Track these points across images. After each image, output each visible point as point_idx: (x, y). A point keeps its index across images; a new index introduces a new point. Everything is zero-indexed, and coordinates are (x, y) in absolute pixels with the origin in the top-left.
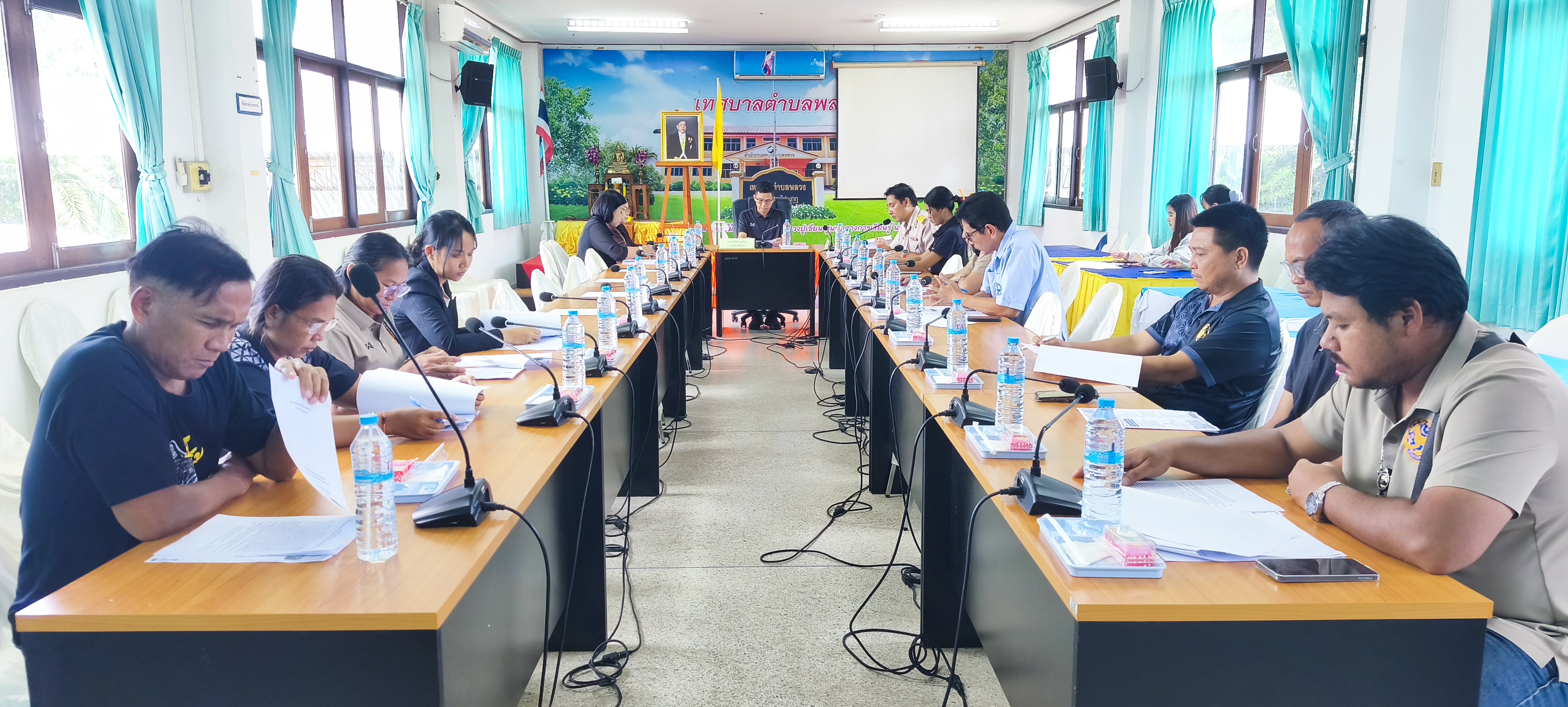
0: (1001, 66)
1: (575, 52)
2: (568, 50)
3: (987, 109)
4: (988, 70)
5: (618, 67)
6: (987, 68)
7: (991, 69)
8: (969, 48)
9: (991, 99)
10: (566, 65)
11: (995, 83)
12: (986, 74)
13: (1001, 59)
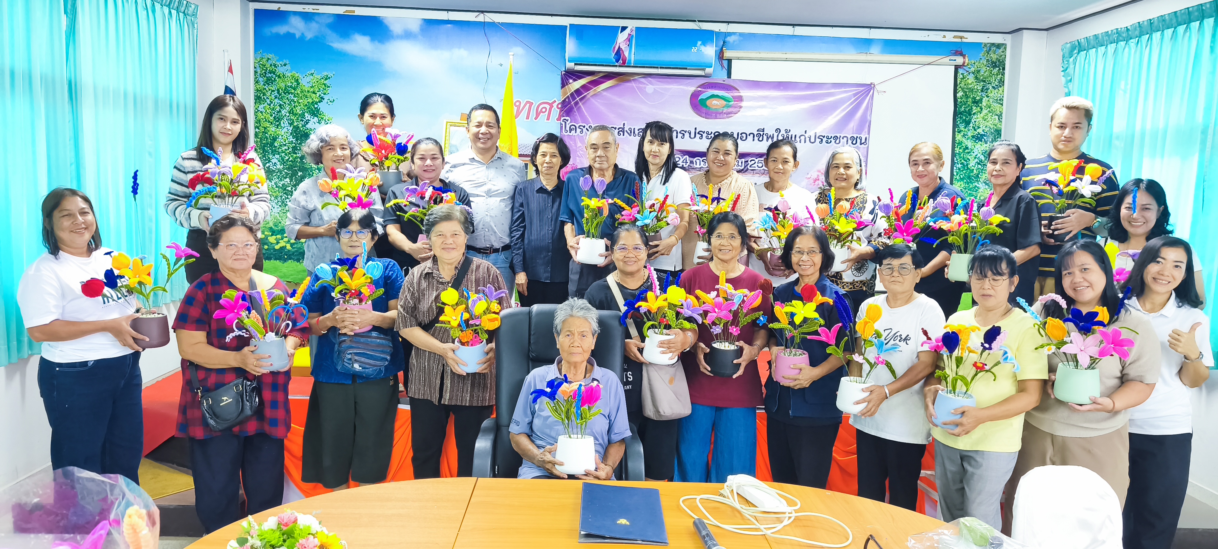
0: (995, 67)
1: (307, 17)
2: (295, 13)
3: (970, 134)
4: (973, 73)
5: (376, 42)
6: (973, 69)
7: (979, 71)
8: (944, 37)
9: (977, 118)
10: (290, 36)
11: (984, 94)
12: (971, 79)
13: (994, 57)
